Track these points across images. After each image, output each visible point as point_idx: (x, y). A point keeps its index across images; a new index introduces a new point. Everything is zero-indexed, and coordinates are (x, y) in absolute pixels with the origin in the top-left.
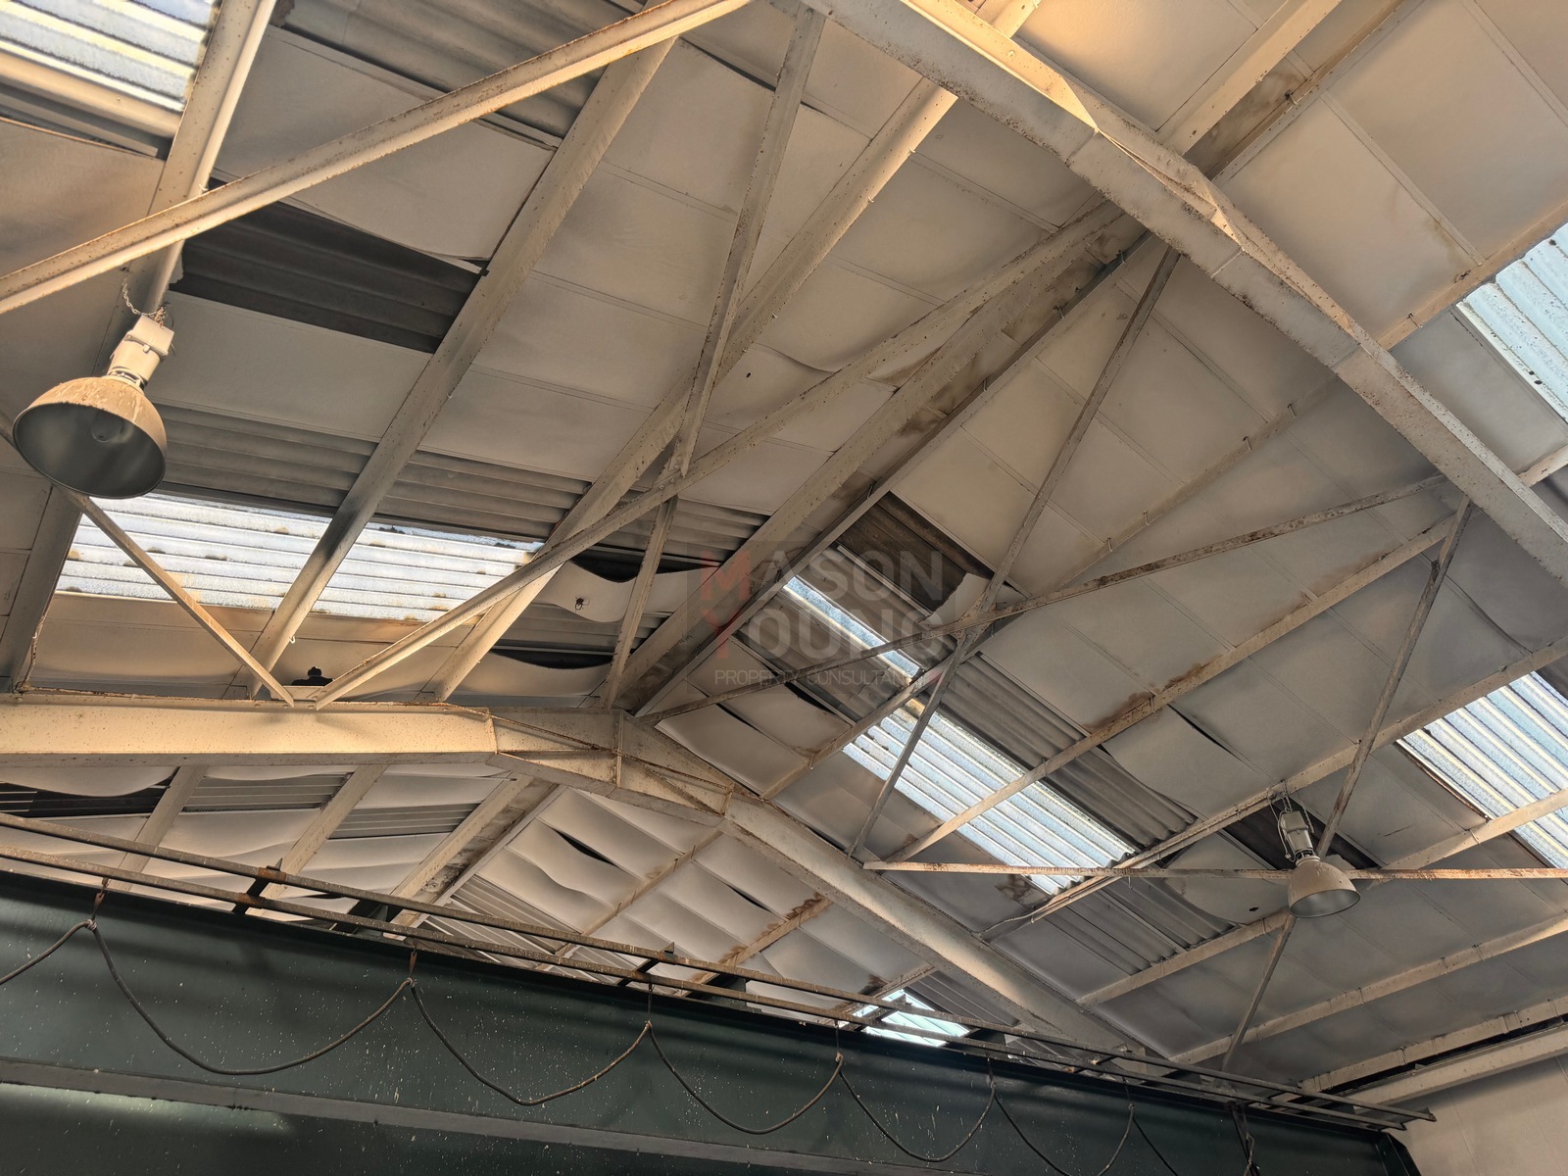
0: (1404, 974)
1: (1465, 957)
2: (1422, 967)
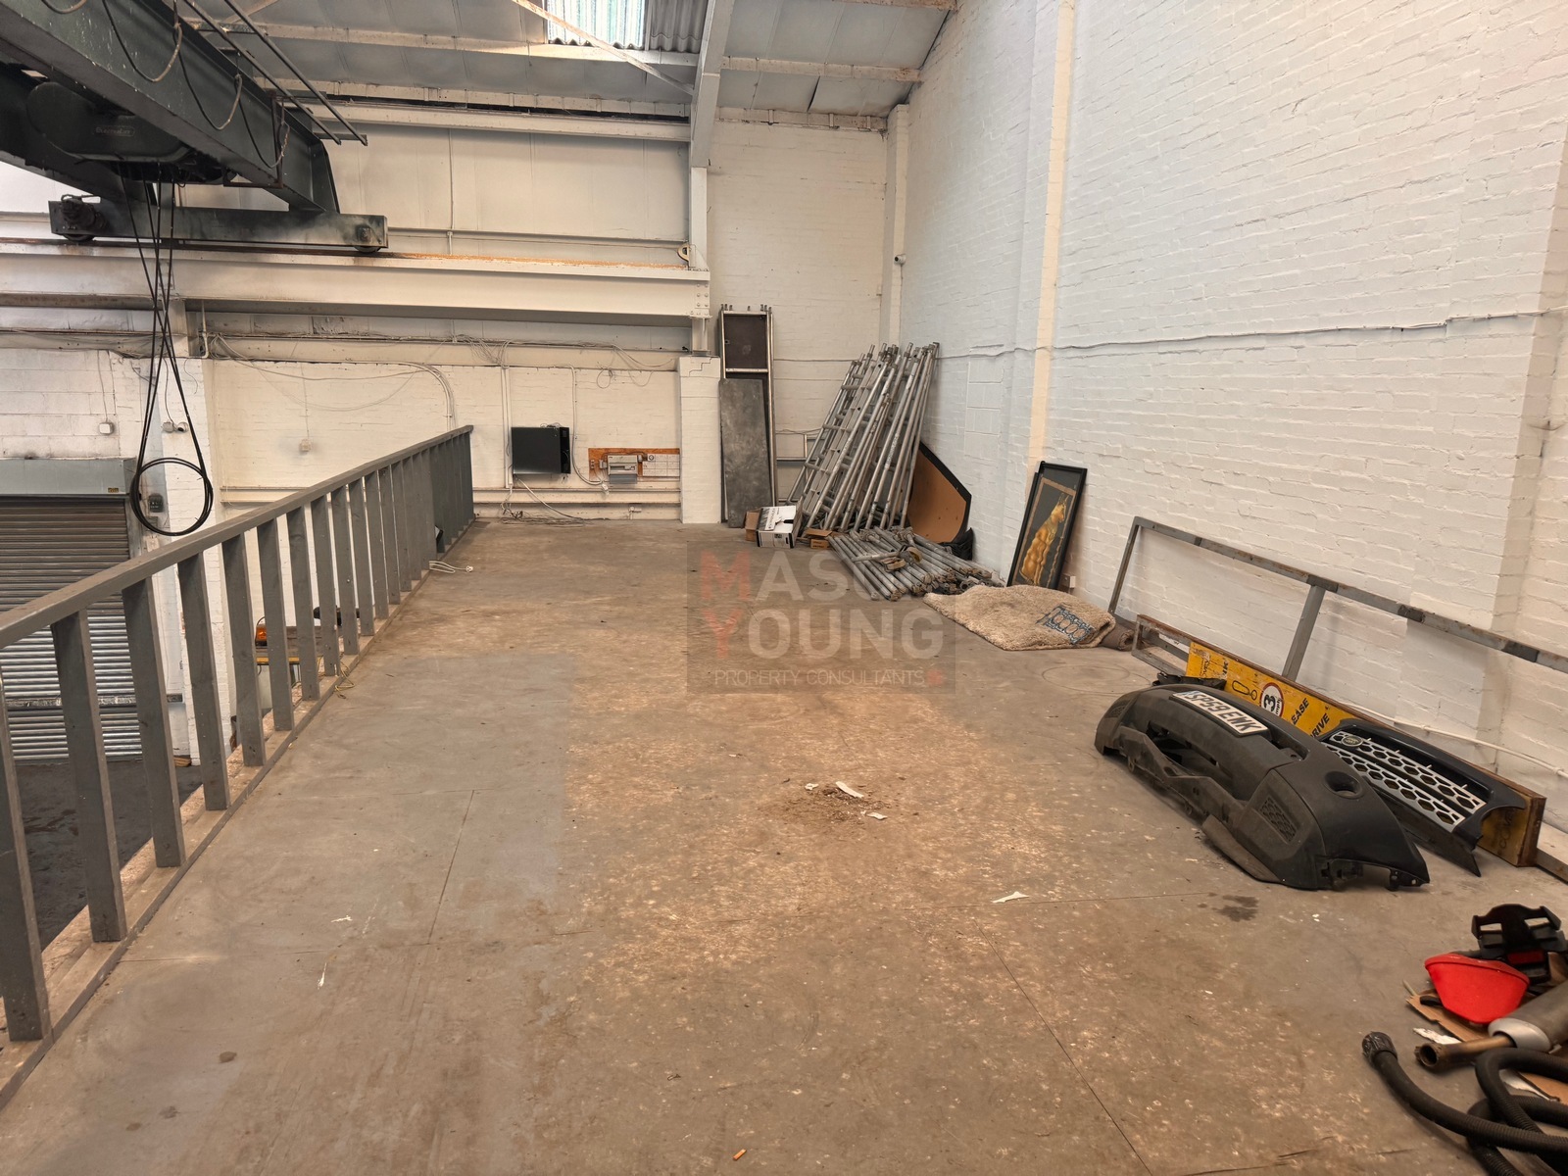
0: (389, 33)
1: (443, 42)
2: (406, 35)
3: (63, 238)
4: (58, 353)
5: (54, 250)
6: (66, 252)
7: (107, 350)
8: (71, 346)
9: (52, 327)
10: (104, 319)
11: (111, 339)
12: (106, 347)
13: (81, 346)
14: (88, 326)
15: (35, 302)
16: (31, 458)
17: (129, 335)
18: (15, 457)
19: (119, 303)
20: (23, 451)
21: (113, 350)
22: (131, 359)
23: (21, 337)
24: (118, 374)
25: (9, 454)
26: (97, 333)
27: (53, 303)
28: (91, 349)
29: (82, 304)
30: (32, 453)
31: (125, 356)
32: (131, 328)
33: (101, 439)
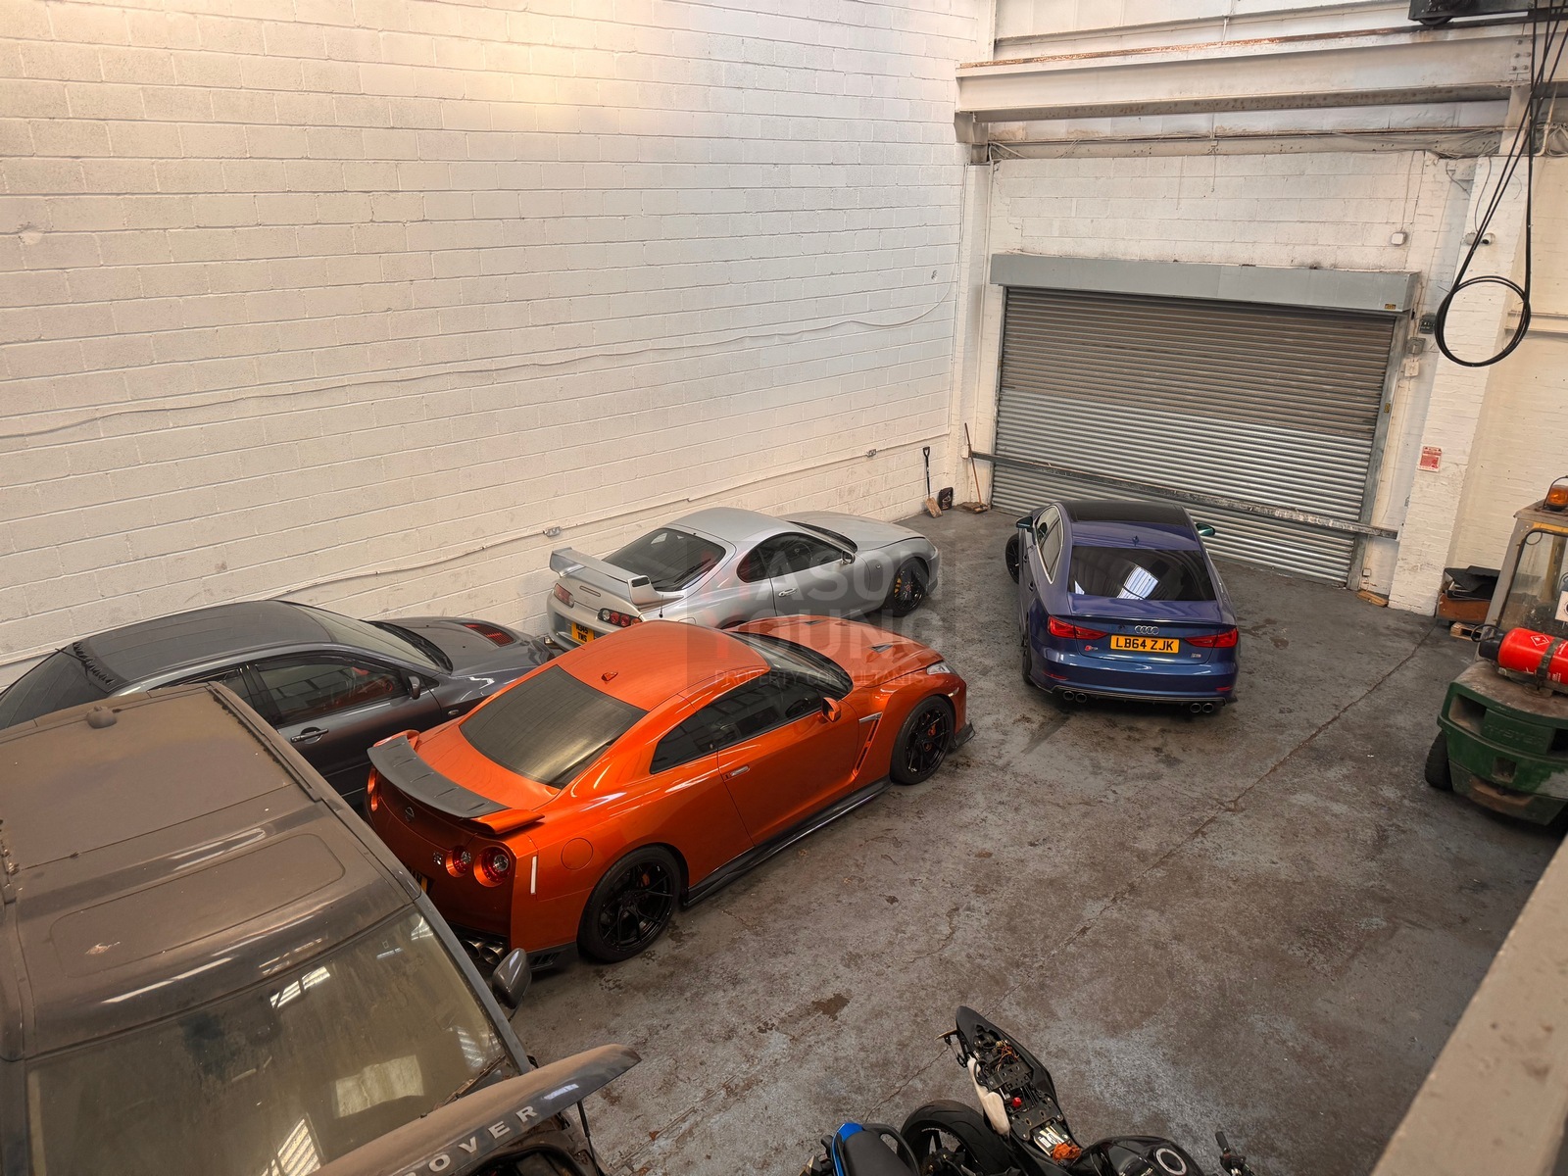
3: (1418, 23)
4: (1371, 155)
5: (1405, 39)
6: (1418, 39)
7: (1424, 150)
8: (1386, 147)
9: (1371, 128)
10: (1429, 115)
11: (1430, 137)
12: (1423, 146)
13: (1396, 146)
14: (1409, 124)
15: (1364, 101)
16: (1315, 268)
17: (1452, 132)
18: (1301, 266)
19: (1454, 94)
20: (1309, 261)
21: (1429, 150)
22: (1448, 160)
23: (1338, 139)
24: (1429, 178)
25: (1296, 262)
26: (1418, 131)
27: (1382, 100)
28: (1405, 150)
29: (1412, 99)
30: (1319, 263)
31: (1442, 156)
32: (1455, 123)
33: (1390, 250)
